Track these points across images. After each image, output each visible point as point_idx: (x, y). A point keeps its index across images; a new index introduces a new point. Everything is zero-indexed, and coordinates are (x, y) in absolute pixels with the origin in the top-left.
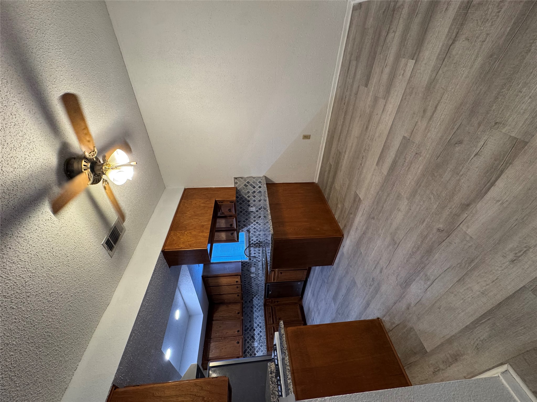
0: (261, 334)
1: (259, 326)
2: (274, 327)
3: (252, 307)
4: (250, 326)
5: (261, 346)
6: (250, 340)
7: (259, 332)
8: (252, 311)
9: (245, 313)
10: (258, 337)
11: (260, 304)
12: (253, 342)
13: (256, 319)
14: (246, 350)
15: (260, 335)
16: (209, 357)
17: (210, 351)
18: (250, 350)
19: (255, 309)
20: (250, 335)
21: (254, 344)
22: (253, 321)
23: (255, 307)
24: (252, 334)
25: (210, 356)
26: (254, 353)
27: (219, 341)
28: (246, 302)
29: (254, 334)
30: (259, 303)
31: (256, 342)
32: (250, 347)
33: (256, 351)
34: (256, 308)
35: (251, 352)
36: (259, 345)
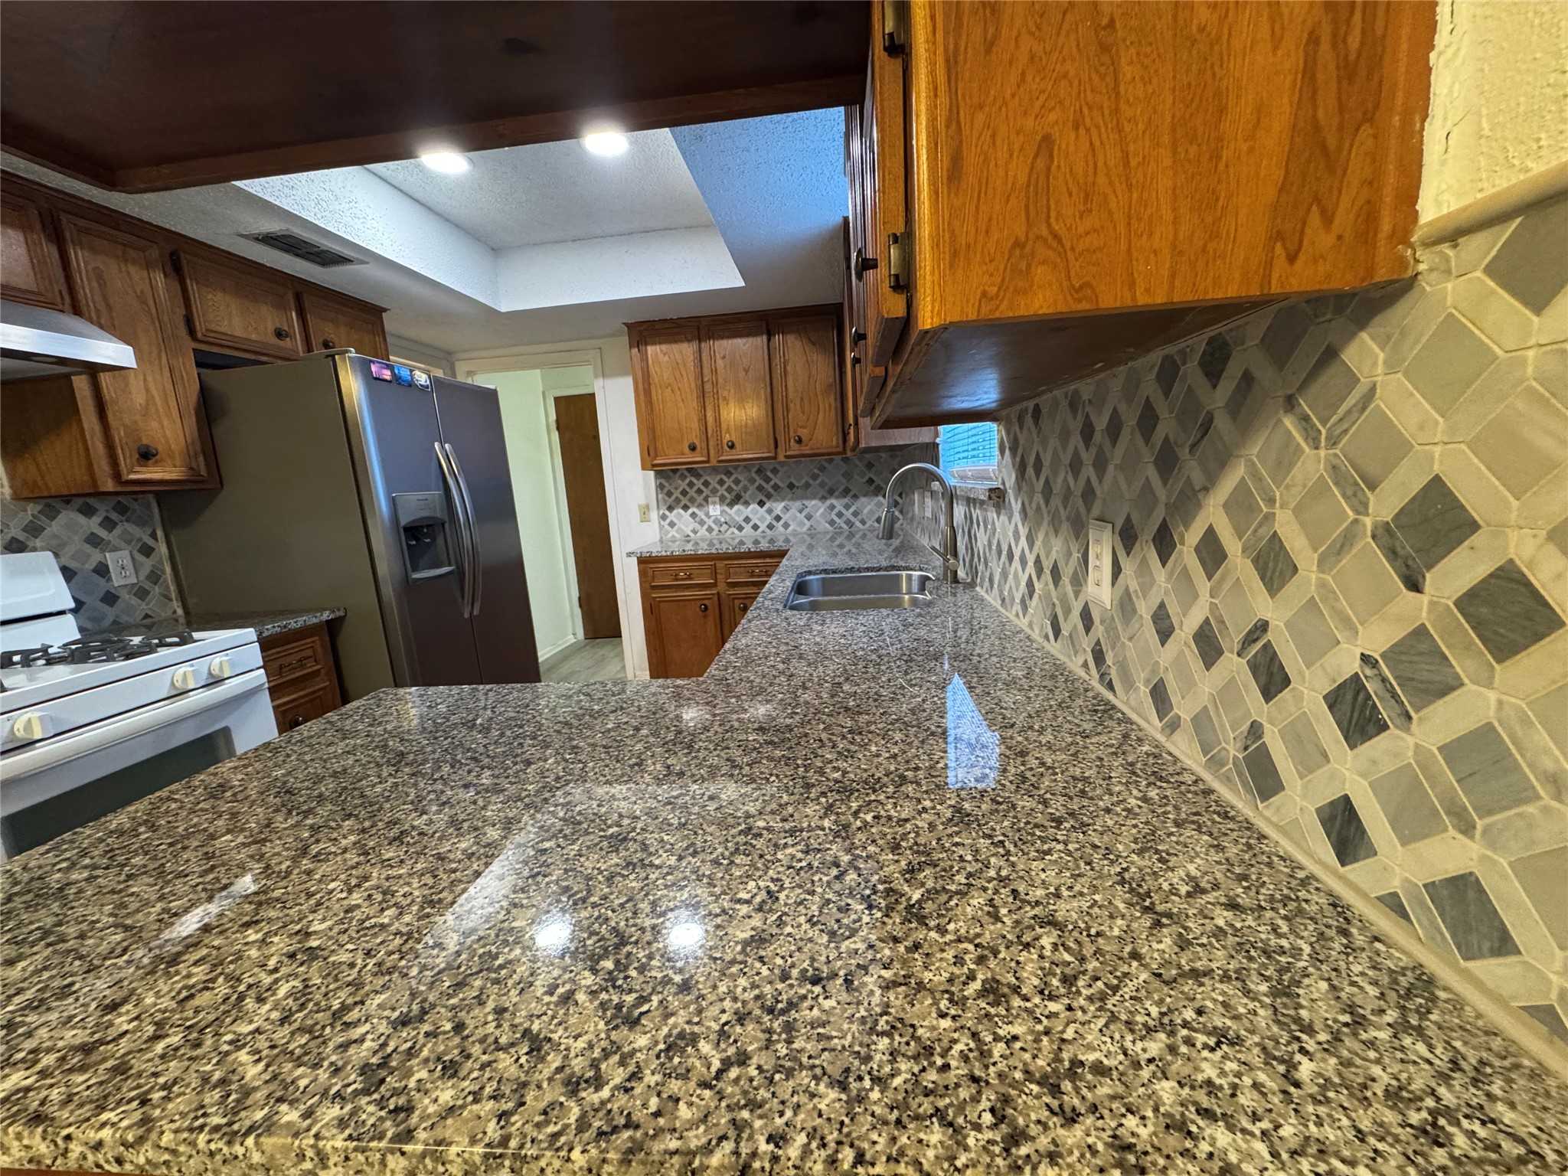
0: (748, 528)
1: (774, 523)
3: (846, 492)
4: (776, 487)
5: (710, 530)
6: (729, 490)
7: (755, 520)
8: (831, 492)
9: (826, 465)
10: (737, 518)
11: (858, 524)
12: (722, 499)
13: (800, 512)
14: (698, 476)
15: (744, 524)
18: (699, 492)
19: (839, 504)
20: (746, 489)
21: (714, 503)
22: (792, 499)
23: (847, 507)
24: (746, 496)
26: (689, 504)
28: (870, 466)
29: (747, 503)
30: (863, 522)
31: (723, 512)
32: (706, 492)
33: (696, 510)
34: (844, 511)
35: (692, 492)
36: (714, 522)
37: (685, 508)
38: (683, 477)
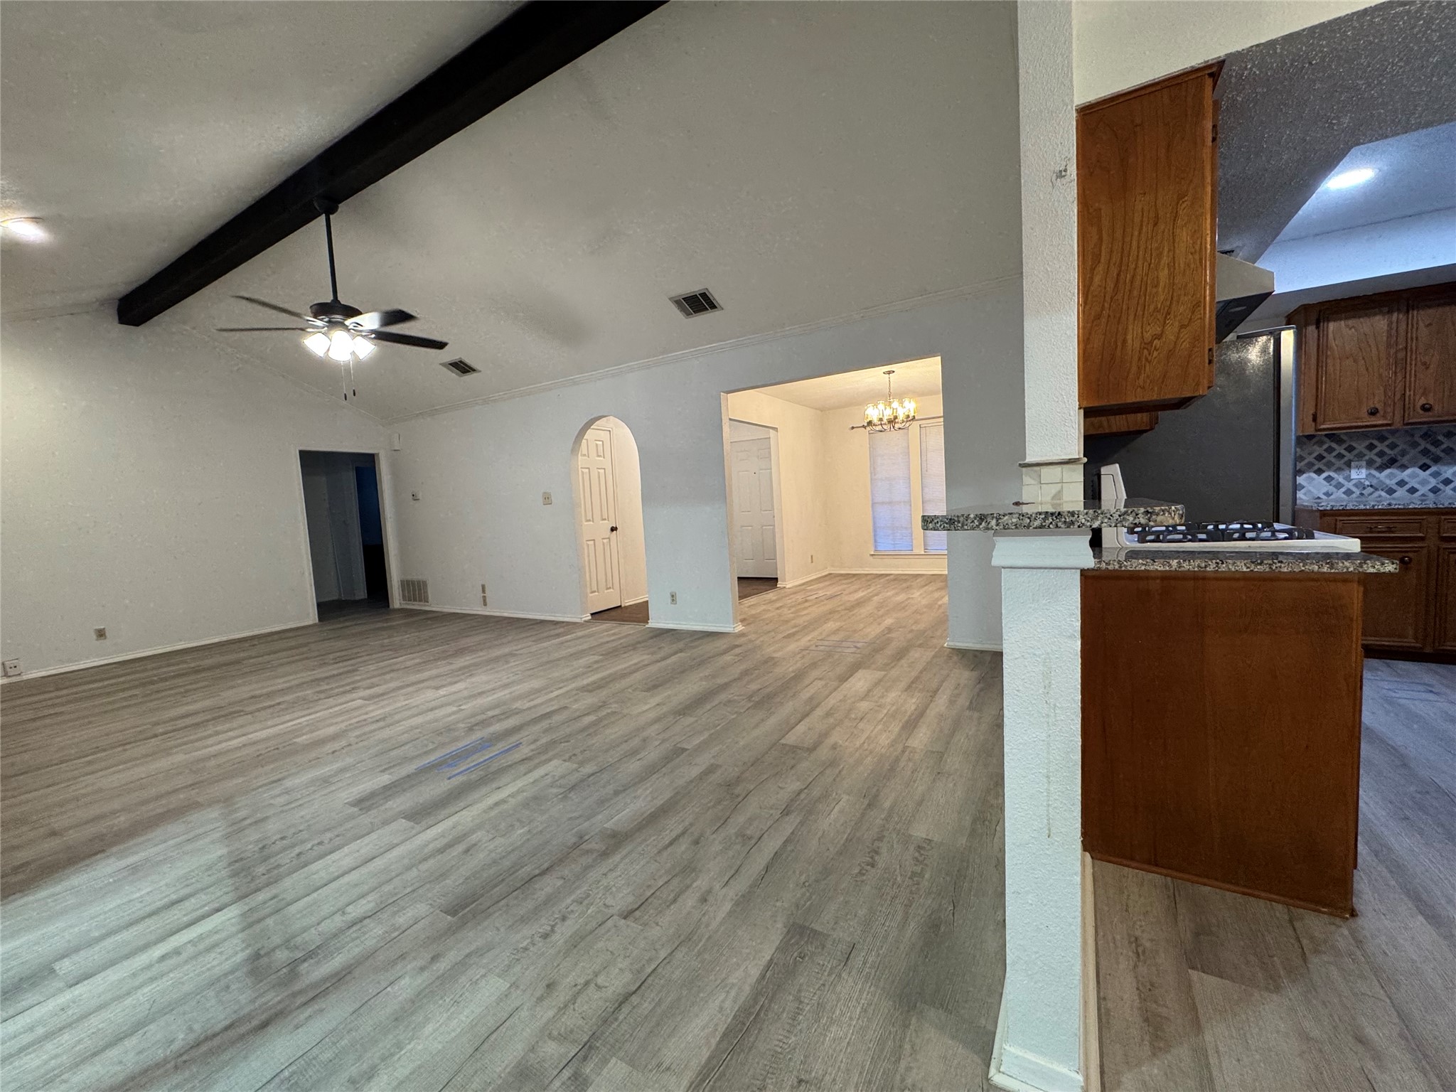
0: (1401, 493)
1: (1441, 486)
2: (1422, 539)
4: (1448, 451)
5: (1349, 492)
6: (1381, 454)
7: (1413, 484)
10: (1388, 482)
12: (1370, 464)
14: (1340, 441)
15: (1396, 487)
16: (1329, 321)
17: (1350, 322)
18: (1340, 456)
20: (1403, 453)
21: (1358, 467)
24: (1405, 460)
25: (1332, 326)
26: (1324, 468)
27: (1389, 346)
29: (1404, 467)
31: (1369, 475)
32: (1348, 456)
33: (1332, 474)
35: (1330, 457)
36: (1356, 485)
37: (1319, 472)
38: (1321, 443)
